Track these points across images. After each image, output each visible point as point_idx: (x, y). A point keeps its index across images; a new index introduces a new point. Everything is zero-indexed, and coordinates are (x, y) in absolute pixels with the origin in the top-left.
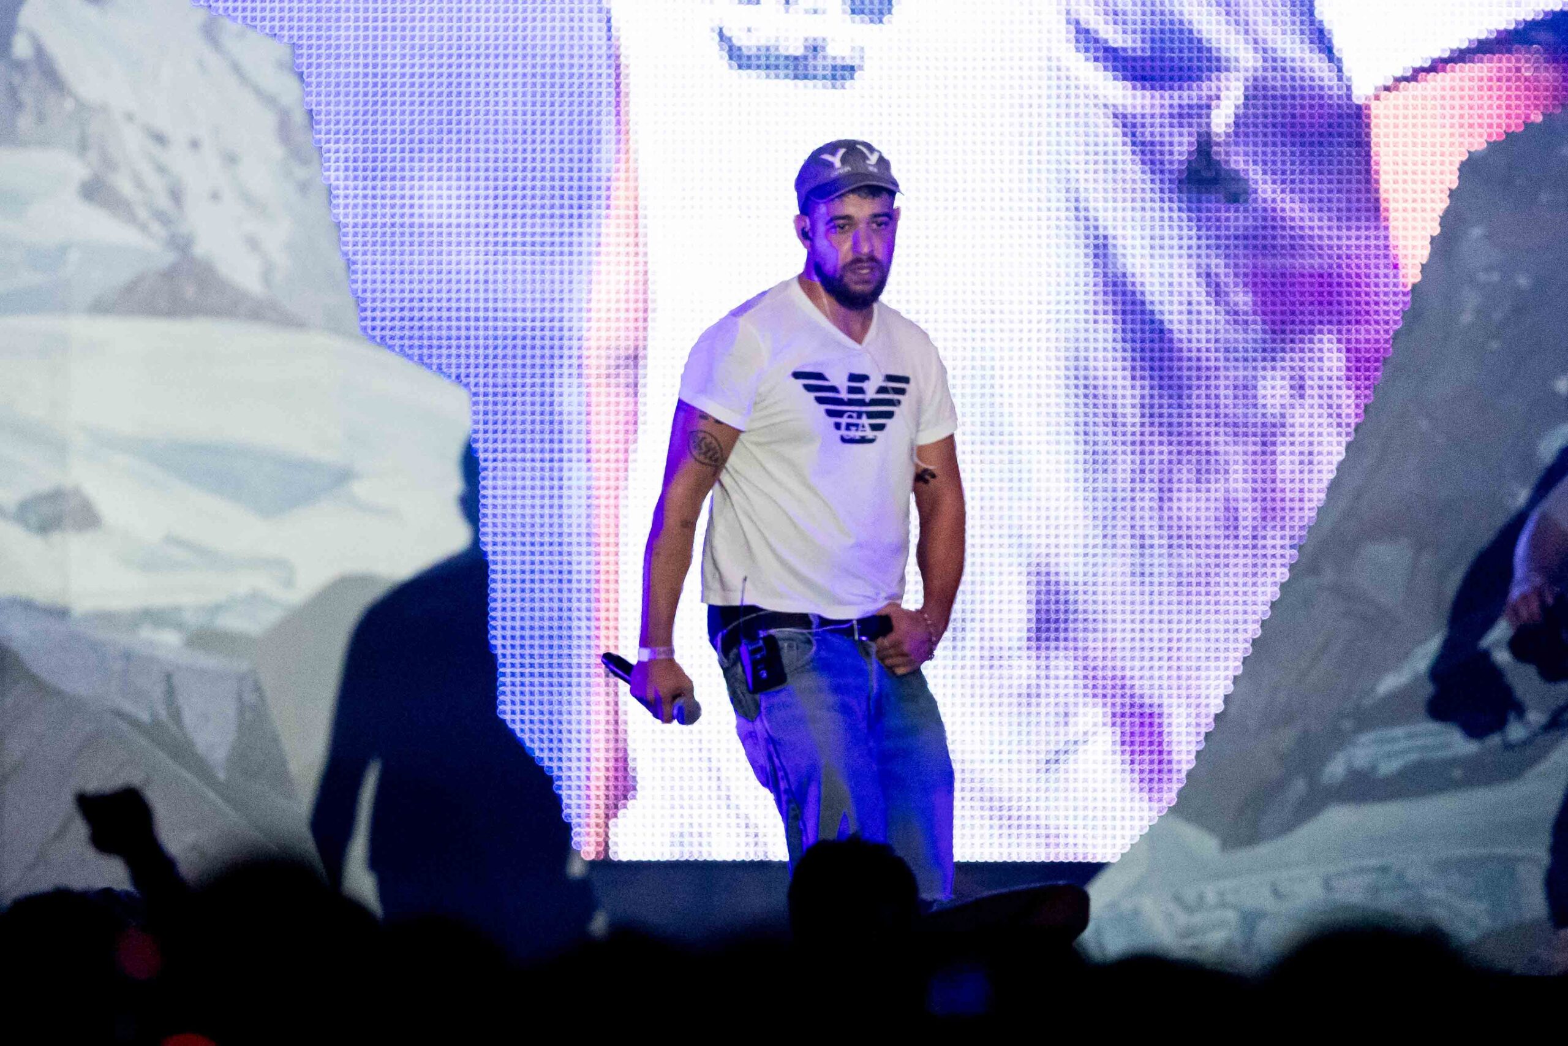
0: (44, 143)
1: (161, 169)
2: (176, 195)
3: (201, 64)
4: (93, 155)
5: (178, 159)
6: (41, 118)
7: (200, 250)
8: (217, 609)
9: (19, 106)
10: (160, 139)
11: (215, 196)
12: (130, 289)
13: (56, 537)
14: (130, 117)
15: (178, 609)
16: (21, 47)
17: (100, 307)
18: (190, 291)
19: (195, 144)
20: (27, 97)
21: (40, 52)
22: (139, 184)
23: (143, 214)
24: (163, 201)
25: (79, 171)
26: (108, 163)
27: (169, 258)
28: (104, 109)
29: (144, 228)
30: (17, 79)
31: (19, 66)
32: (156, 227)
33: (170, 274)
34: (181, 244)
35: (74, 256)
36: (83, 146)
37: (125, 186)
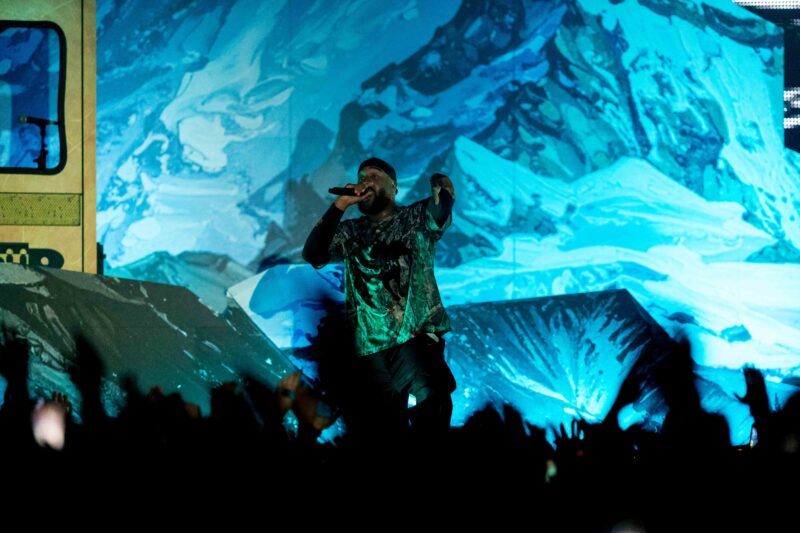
0: (730, 200)
1: (773, 209)
2: (778, 218)
3: (786, 170)
4: (747, 204)
5: (779, 205)
6: (728, 191)
7: (786, 238)
8: (794, 368)
9: (720, 185)
10: (772, 198)
11: (792, 219)
12: (761, 253)
13: (736, 343)
14: (761, 190)
15: (780, 369)
16: (721, 165)
17: (750, 259)
18: (783, 253)
19: (785, 200)
20: (723, 183)
21: (728, 167)
22: (764, 214)
23: (766, 225)
24: (773, 220)
25: (743, 210)
26: (754, 207)
27: (776, 241)
28: (751, 187)
29: (766, 231)
30: (719, 176)
31: (720, 172)
32: (770, 230)
33: (775, 247)
34: (780, 236)
35: (741, 241)
36: (744, 201)
37: (759, 214)
